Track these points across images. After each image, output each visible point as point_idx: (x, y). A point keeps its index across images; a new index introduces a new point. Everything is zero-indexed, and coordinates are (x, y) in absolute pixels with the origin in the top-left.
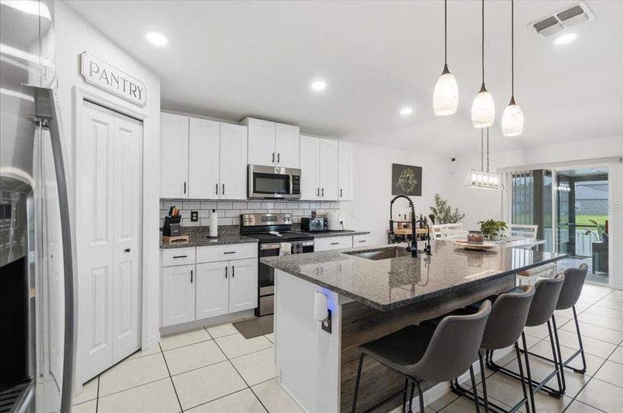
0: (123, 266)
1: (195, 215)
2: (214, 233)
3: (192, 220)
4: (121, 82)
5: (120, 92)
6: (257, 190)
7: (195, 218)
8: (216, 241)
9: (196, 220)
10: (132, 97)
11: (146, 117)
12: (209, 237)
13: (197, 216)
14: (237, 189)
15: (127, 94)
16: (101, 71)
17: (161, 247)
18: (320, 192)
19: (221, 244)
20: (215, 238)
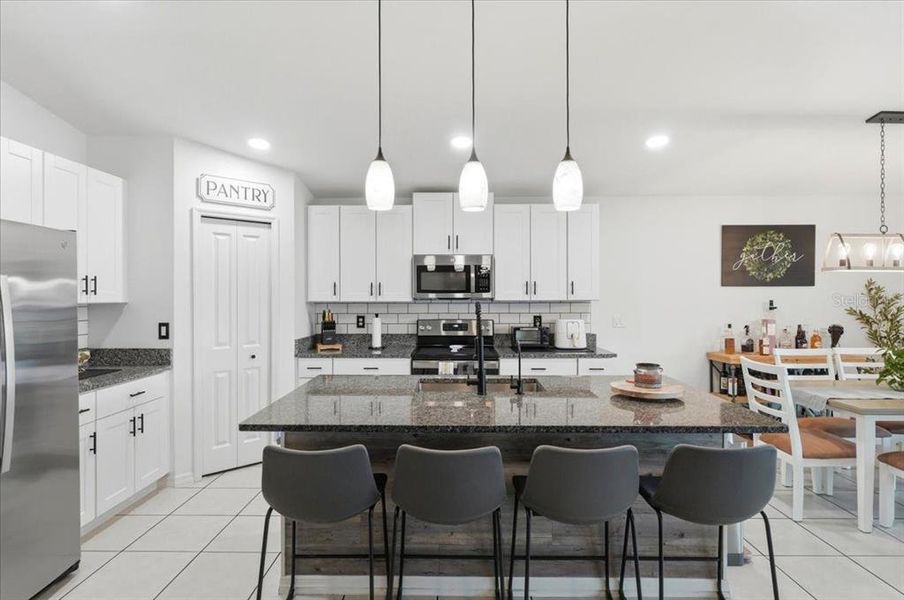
0: (249, 372)
1: (361, 320)
2: (377, 342)
3: (358, 326)
4: (242, 192)
5: (242, 201)
6: (422, 288)
7: (361, 324)
8: (379, 352)
9: (363, 326)
10: (256, 203)
11: (274, 219)
12: (371, 348)
13: (363, 322)
14: (400, 288)
15: (249, 202)
16: (219, 186)
17: (296, 356)
18: (530, 287)
19: (384, 357)
20: (376, 349)
